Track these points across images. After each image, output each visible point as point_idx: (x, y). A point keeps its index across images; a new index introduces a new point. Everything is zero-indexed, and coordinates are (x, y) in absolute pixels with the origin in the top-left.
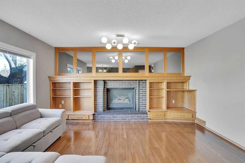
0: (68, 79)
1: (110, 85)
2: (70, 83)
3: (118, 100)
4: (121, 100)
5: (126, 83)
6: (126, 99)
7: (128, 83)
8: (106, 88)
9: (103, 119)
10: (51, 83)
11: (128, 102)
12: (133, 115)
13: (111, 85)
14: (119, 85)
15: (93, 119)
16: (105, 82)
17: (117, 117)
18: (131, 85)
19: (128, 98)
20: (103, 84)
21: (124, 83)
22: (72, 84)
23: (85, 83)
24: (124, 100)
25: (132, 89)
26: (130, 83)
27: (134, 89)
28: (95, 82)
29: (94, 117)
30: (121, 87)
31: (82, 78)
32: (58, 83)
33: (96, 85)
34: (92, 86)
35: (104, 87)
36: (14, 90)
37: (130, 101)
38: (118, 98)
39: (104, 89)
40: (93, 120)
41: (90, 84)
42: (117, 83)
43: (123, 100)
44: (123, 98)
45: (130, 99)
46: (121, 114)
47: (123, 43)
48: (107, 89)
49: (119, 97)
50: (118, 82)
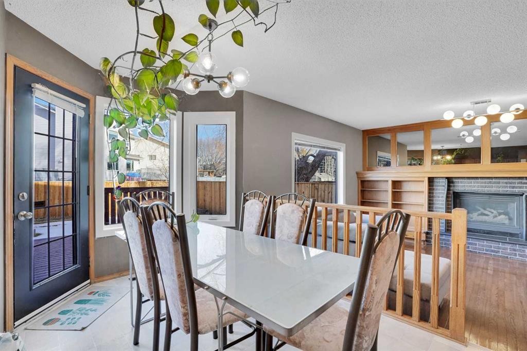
0: (385, 175)
1: (460, 187)
2: (387, 181)
3: (478, 216)
4: (487, 215)
5: (499, 183)
6: (499, 215)
7: (506, 183)
8: (451, 192)
9: (445, 244)
10: (360, 182)
11: (507, 222)
12: (517, 247)
13: (462, 186)
14: (482, 187)
15: (426, 241)
16: (450, 181)
17: (476, 245)
18: (513, 187)
19: (506, 214)
20: (446, 183)
21: (495, 183)
22: (390, 183)
23: (410, 183)
24: (495, 217)
25: (516, 195)
26: (511, 183)
27: (522, 195)
28: (431, 180)
29: (427, 237)
30: (486, 190)
31: (406, 174)
32: (368, 181)
33: (433, 186)
34: (425, 187)
35: (448, 190)
36: (303, 190)
37: (510, 219)
38: (479, 212)
39: (448, 193)
40: (426, 243)
41: (421, 183)
42: (478, 183)
43: (492, 215)
44: (493, 213)
45: (511, 215)
46: (484, 240)
47: (486, 115)
48: (454, 193)
49: (482, 210)
50: (479, 180)
